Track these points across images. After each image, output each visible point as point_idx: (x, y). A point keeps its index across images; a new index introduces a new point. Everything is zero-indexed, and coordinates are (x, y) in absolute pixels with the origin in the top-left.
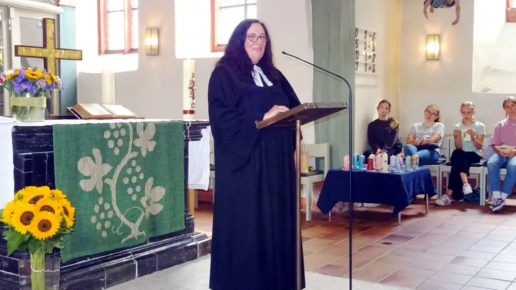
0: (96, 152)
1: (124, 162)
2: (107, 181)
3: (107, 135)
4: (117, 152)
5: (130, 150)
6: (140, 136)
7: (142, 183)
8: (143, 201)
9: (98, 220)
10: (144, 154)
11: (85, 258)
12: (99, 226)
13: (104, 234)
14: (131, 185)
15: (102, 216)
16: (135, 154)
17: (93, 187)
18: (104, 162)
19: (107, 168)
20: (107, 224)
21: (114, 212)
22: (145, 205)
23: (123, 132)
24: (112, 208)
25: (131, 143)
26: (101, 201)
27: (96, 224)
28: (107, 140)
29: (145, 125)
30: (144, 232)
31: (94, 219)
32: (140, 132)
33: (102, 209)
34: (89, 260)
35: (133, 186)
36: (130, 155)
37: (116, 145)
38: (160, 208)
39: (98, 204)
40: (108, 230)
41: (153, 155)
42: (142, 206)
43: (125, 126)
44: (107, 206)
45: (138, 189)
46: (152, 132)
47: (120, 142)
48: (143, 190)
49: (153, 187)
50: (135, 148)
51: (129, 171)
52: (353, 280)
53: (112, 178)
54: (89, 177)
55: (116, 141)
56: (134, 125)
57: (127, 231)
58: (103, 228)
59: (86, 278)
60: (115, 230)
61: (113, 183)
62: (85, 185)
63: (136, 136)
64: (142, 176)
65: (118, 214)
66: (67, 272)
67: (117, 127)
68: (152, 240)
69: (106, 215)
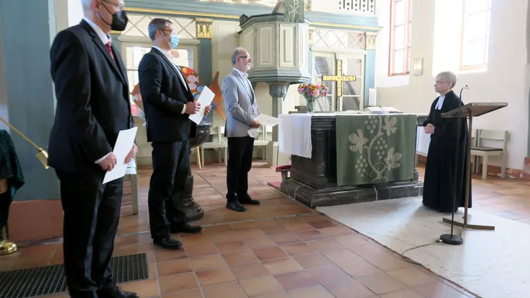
0: (360, 131)
1: (375, 139)
2: (366, 147)
3: (367, 122)
4: (372, 132)
6: (386, 124)
7: (386, 150)
8: (386, 160)
9: (359, 167)
10: (388, 134)
12: (359, 171)
13: (362, 175)
14: (379, 150)
15: (362, 165)
16: (383, 134)
17: (357, 150)
18: (364, 136)
19: (366, 140)
20: (364, 171)
21: (369, 164)
22: (387, 163)
24: (367, 162)
25: (380, 127)
26: (361, 157)
27: (357, 169)
28: (366, 125)
29: (391, 117)
30: (385, 177)
31: (357, 167)
32: (386, 121)
33: (361, 161)
35: (381, 151)
36: (380, 134)
37: (371, 128)
38: (398, 165)
39: (359, 158)
40: (365, 174)
41: (395, 135)
42: (385, 163)
43: (377, 117)
44: (365, 161)
45: (383, 153)
46: (394, 121)
48: (386, 154)
49: (394, 153)
50: (384, 131)
51: (379, 143)
53: (368, 146)
54: (355, 144)
55: (371, 126)
56: (383, 117)
57: (375, 175)
58: (362, 172)
60: (369, 174)
61: (369, 149)
62: (352, 148)
63: (384, 124)
64: (386, 146)
65: (371, 165)
67: (372, 118)
69: (364, 165)
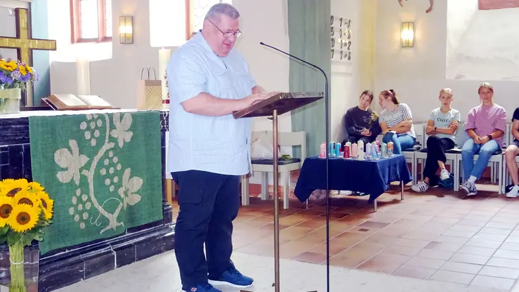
0: (73, 143)
1: (101, 153)
2: (85, 172)
3: (83, 126)
4: (94, 143)
5: (107, 140)
6: (117, 127)
7: (120, 174)
8: (121, 191)
9: (77, 211)
10: (121, 145)
11: (64, 249)
12: (77, 218)
13: (83, 225)
14: (108, 176)
15: (80, 207)
16: (112, 145)
17: (70, 178)
18: (81, 153)
19: (84, 159)
20: (85, 216)
21: (92, 204)
22: (123, 196)
23: (100, 123)
24: (89, 200)
25: (108, 133)
26: (78, 192)
27: (73, 216)
28: (83, 131)
29: (122, 115)
30: (122, 223)
31: (72, 211)
32: (117, 124)
33: (80, 200)
34: (67, 251)
35: (111, 177)
36: (108, 146)
37: (93, 136)
38: (137, 198)
39: (75, 195)
40: (86, 222)
41: (130, 146)
42: (119, 197)
43: (101, 117)
44: (85, 198)
45: (116, 180)
46: (128, 122)
47: (97, 134)
48: (120, 180)
49: (130, 178)
50: (112, 139)
51: (106, 162)
52: (330, 267)
53: (89, 170)
54: (67, 169)
55: (93, 132)
56: (111, 116)
57: (105, 222)
58: (81, 220)
59: (66, 270)
60: (93, 221)
61: (90, 175)
62: (62, 177)
63: (112, 127)
64: (119, 167)
65: (96, 205)
66: (46, 264)
67: (93, 118)
68: (130, 230)
69: (84, 207)
